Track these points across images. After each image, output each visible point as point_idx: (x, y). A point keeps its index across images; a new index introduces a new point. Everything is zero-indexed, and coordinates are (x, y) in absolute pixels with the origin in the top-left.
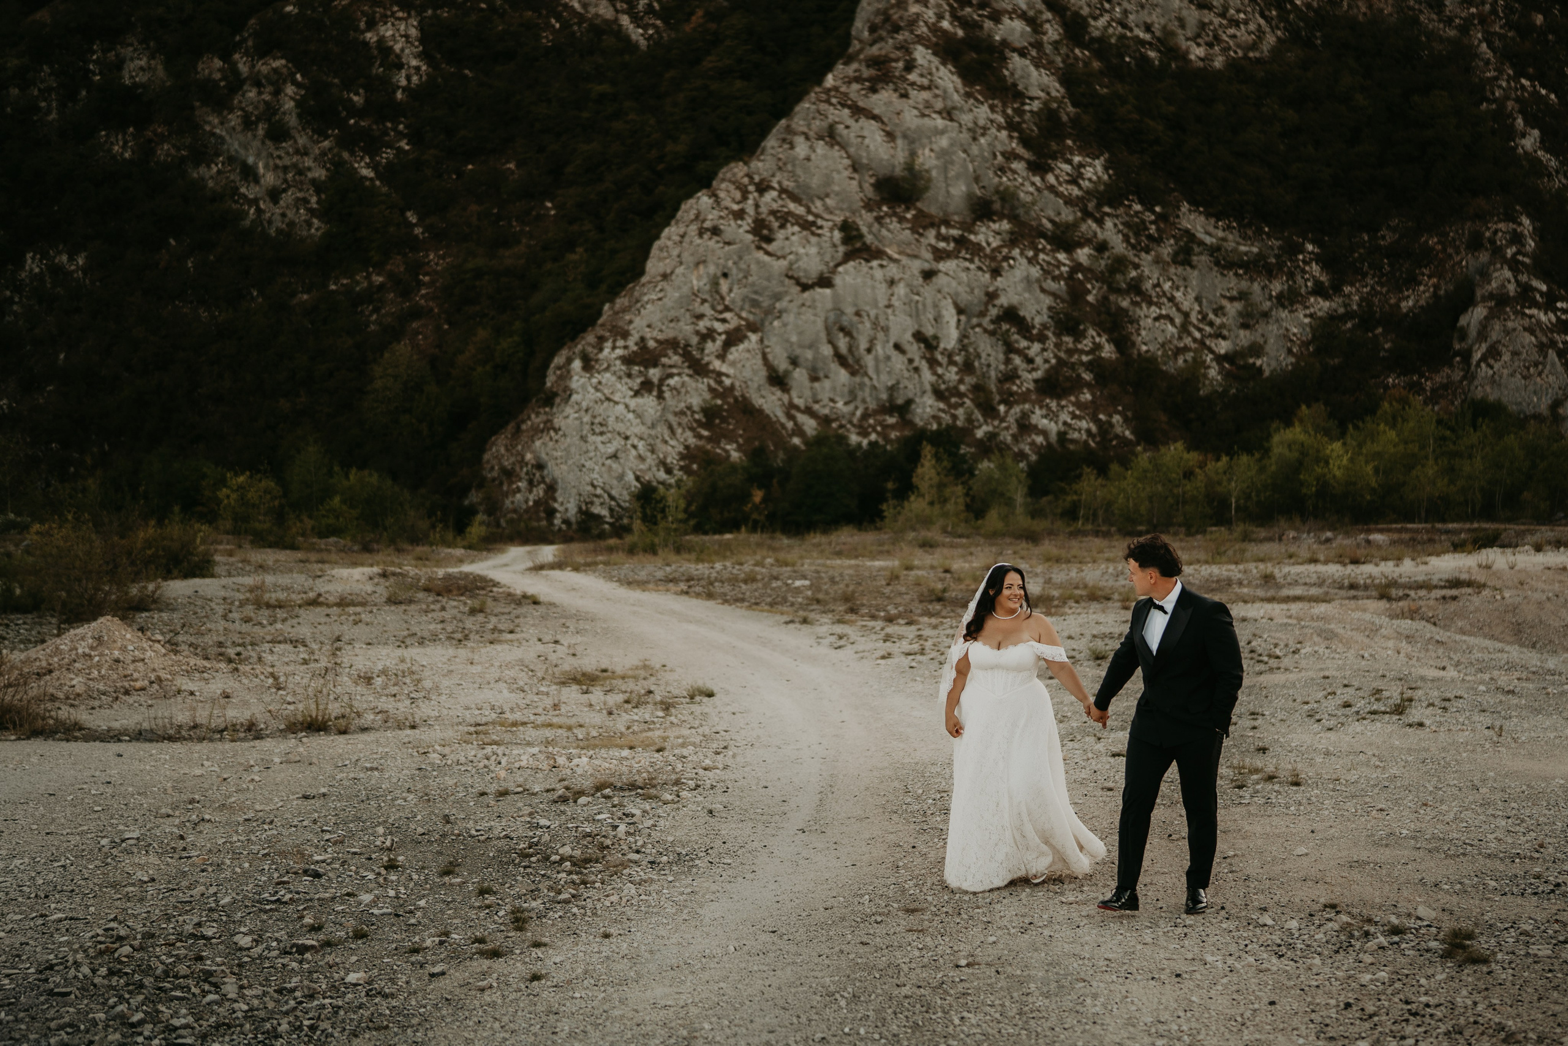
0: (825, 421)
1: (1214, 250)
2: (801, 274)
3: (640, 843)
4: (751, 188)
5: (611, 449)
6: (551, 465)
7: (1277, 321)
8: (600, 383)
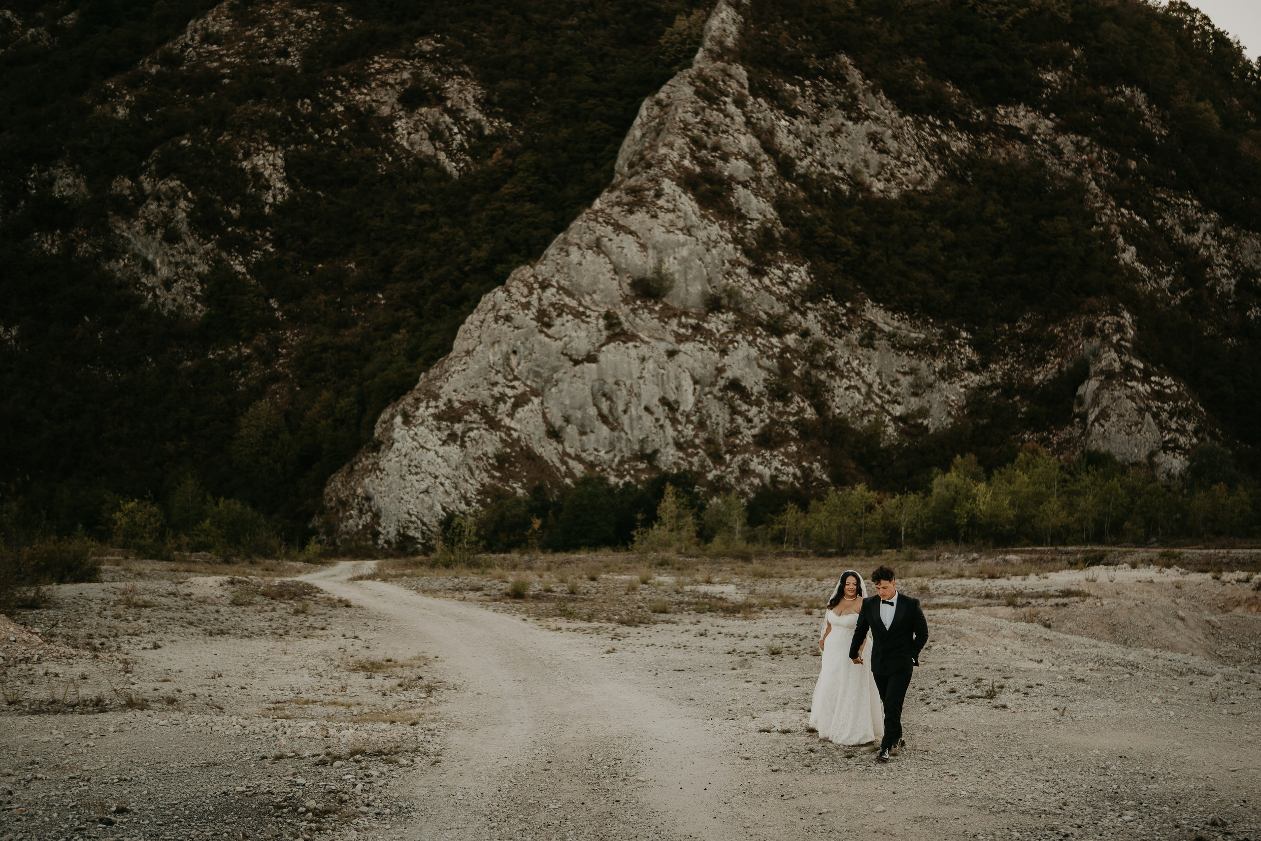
0: (591, 466)
1: (891, 336)
2: (574, 352)
3: (371, 799)
4: (536, 286)
5: (423, 486)
6: (376, 497)
7: (940, 390)
8: (416, 434)
